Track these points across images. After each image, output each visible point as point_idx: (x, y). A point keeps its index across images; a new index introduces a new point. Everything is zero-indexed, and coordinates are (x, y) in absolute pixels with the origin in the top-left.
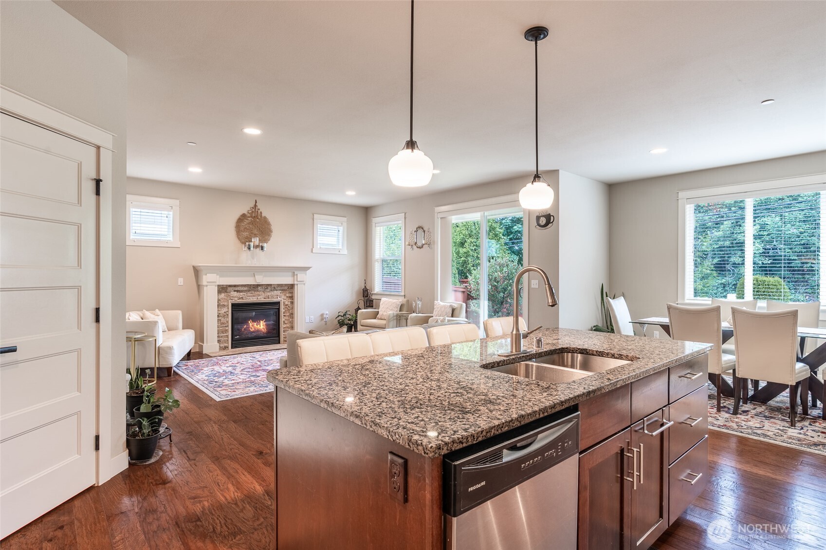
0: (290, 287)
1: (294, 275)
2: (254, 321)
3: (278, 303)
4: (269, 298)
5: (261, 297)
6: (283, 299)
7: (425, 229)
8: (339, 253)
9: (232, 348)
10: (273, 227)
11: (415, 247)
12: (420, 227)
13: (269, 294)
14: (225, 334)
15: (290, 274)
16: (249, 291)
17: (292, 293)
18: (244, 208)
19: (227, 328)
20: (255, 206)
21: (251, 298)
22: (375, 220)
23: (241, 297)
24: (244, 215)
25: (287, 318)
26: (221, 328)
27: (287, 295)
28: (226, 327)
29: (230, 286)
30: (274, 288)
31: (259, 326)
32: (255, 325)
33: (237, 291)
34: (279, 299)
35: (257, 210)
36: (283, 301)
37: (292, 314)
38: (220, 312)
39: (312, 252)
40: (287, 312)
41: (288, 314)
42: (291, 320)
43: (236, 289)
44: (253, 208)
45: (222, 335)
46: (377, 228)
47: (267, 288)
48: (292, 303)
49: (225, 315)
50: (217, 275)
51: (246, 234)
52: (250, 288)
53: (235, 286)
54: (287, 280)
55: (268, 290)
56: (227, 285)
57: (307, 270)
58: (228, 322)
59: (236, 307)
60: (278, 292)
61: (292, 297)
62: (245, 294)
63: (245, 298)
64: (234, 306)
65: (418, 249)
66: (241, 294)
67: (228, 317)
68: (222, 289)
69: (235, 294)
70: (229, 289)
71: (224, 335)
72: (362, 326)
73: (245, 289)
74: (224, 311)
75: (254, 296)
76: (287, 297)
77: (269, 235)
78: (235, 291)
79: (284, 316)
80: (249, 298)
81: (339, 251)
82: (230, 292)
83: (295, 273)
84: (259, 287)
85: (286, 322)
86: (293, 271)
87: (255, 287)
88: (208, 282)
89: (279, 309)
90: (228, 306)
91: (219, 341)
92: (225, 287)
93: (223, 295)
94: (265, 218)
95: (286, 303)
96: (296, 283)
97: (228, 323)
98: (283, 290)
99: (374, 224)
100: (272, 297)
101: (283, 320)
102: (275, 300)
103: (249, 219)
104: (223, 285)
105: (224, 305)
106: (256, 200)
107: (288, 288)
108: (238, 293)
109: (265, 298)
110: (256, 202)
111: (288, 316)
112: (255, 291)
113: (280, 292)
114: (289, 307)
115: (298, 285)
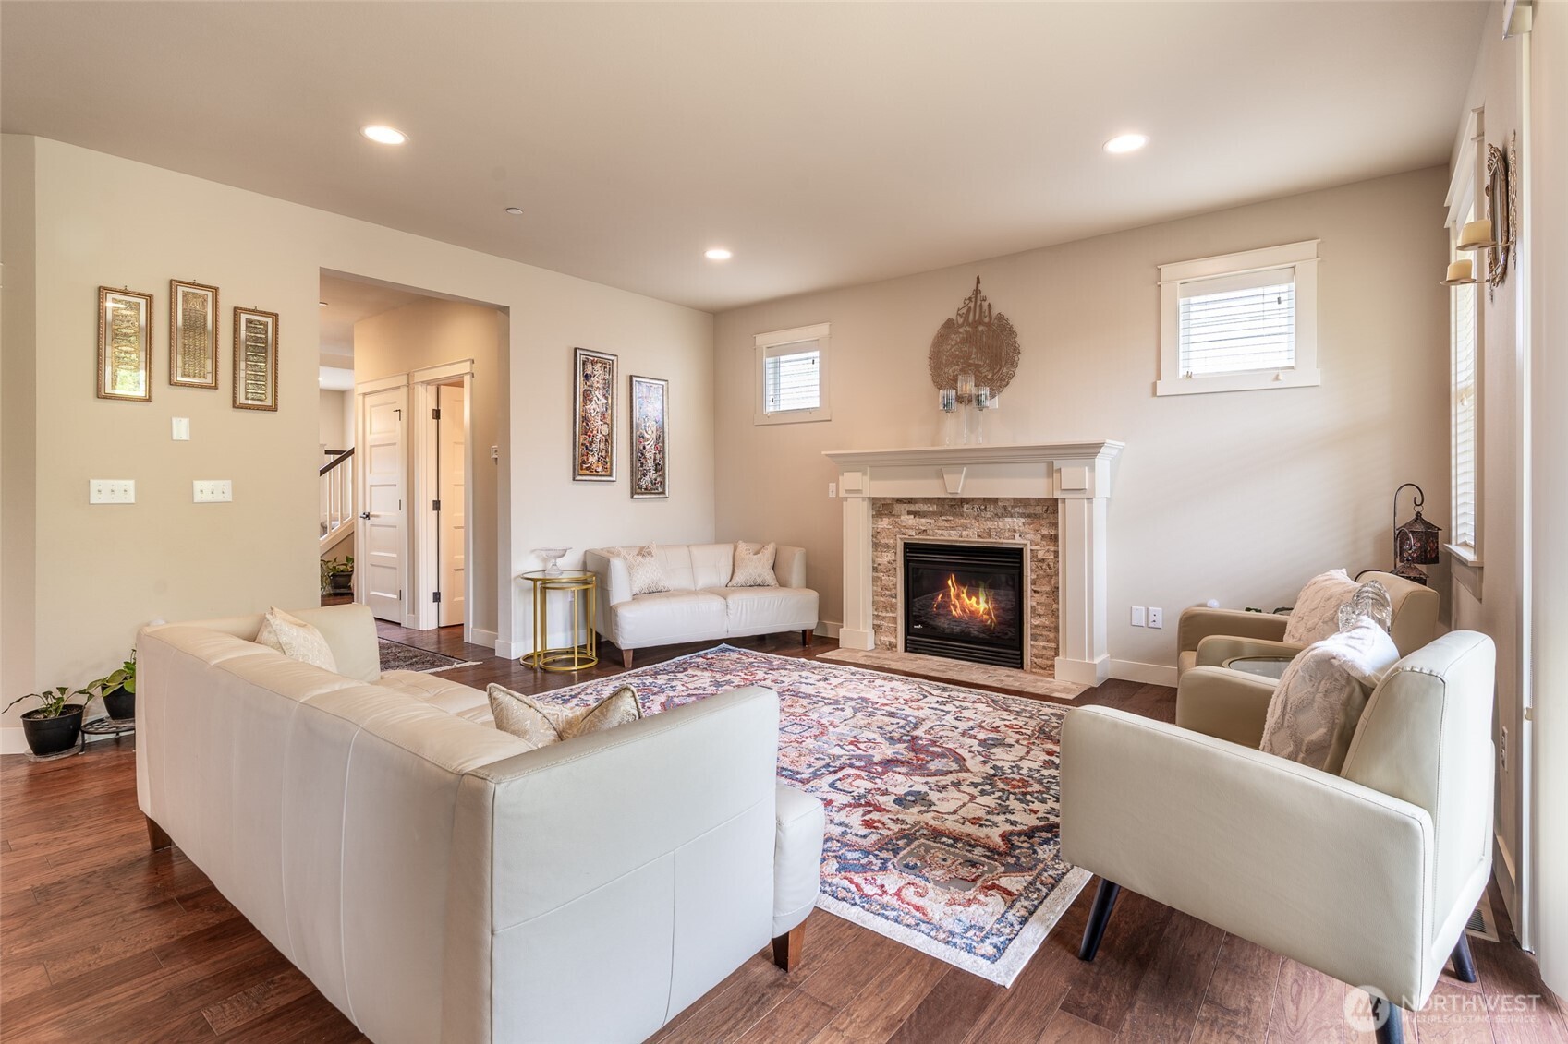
0: (1051, 509)
1: (1051, 471)
3: (1017, 554)
4: (990, 536)
5: (971, 531)
6: (1032, 542)
8: (1277, 385)
9: (906, 651)
10: (1022, 340)
13: (989, 524)
14: (891, 615)
15: (1043, 466)
16: (941, 514)
17: (1053, 525)
18: (948, 305)
19: (894, 600)
20: (977, 291)
21: (945, 533)
23: (924, 528)
24: (949, 325)
25: (1043, 599)
26: (882, 599)
27: (1045, 531)
28: (891, 596)
29: (900, 501)
30: (1006, 508)
31: (975, 604)
32: (965, 600)
33: (915, 514)
34: (1017, 541)
35: (979, 302)
36: (1030, 548)
37: (1058, 589)
38: (879, 561)
39: (1154, 394)
40: (1044, 581)
41: (1047, 588)
42: (1054, 606)
43: (913, 508)
44: (970, 299)
45: (884, 614)
47: (985, 509)
48: (1057, 555)
49: (890, 570)
50: (865, 474)
51: (950, 371)
52: (943, 506)
53: (910, 501)
54: (1034, 487)
55: (988, 515)
56: (893, 499)
58: (895, 585)
59: (913, 551)
60: (1017, 522)
61: (1054, 539)
62: (933, 521)
63: (931, 533)
64: (909, 548)
66: (923, 520)
67: (895, 575)
68: (882, 508)
69: (910, 520)
70: (899, 508)
71: (888, 615)
73: (932, 508)
74: (887, 559)
75: (952, 528)
76: (1043, 536)
77: (1013, 363)
78: (909, 513)
79: (1035, 591)
80: (940, 532)
81: (1277, 378)
82: (899, 516)
83: (1057, 464)
84: (965, 506)
85: (1040, 610)
86: (1049, 457)
87: (953, 506)
88: (847, 491)
89: (1020, 571)
90: (895, 547)
91: (877, 628)
92: (889, 502)
93: (884, 523)
94: (1001, 317)
95: (1041, 555)
96: (1057, 495)
97: (895, 588)
98: (1029, 516)
100: (1000, 532)
101: (1033, 603)
102: (1006, 542)
103: (961, 330)
104: (884, 499)
105: (888, 546)
106: (978, 278)
107: (1047, 511)
108: (917, 519)
109: (979, 536)
110: (978, 282)
111: (1047, 593)
112: (955, 515)
113: (1023, 520)
114: (1050, 568)
115: (1067, 500)
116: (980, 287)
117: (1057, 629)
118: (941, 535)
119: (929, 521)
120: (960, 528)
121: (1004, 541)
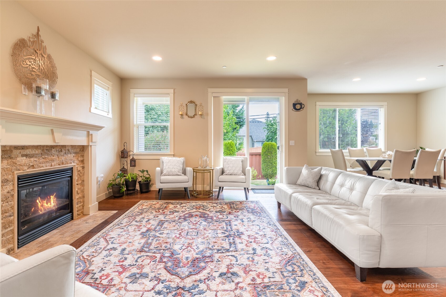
0: (81, 150)
1: (89, 135)
2: (43, 199)
3: (72, 170)
4: (63, 164)
5: (55, 163)
6: (76, 164)
7: (197, 103)
8: (107, 116)
9: (19, 248)
11: (185, 117)
12: (191, 102)
13: (63, 158)
15: (85, 133)
16: (42, 155)
17: (83, 156)
20: (38, 33)
21: (44, 165)
22: (133, 91)
23: (31, 164)
24: (23, 41)
25: (79, 186)
27: (79, 159)
29: (16, 147)
30: (68, 150)
31: (49, 204)
32: (45, 204)
33: (26, 156)
34: (72, 164)
35: (39, 41)
36: (76, 166)
37: (83, 181)
38: (4, 192)
39: (90, 111)
40: (79, 179)
41: (80, 182)
42: (82, 188)
43: (25, 152)
44: (35, 36)
46: (135, 98)
47: (61, 151)
48: (83, 168)
49: (9, 197)
52: (43, 150)
53: (23, 147)
54: (81, 140)
55: (62, 153)
56: (11, 146)
57: (98, 130)
59: (24, 180)
60: (72, 156)
61: (82, 161)
62: (37, 160)
63: (36, 166)
64: (21, 178)
65: (190, 119)
66: (32, 159)
67: (12, 200)
68: (7, 153)
69: (23, 160)
70: (15, 152)
72: (161, 183)
73: (38, 152)
75: (46, 162)
76: (79, 161)
78: (22, 156)
79: (77, 185)
80: (41, 165)
82: (16, 158)
83: (90, 133)
84: (53, 150)
85: (79, 192)
86: (88, 129)
87: (47, 150)
89: (71, 177)
90: (13, 180)
92: (9, 148)
93: (7, 163)
94: (49, 56)
95: (78, 169)
96: (91, 144)
97: (13, 209)
98: (75, 153)
99: (132, 95)
100: (66, 162)
101: (76, 189)
102: (69, 166)
106: (38, 27)
107: (80, 150)
108: (28, 159)
109: (59, 165)
110: (38, 30)
111: (80, 184)
112: (48, 155)
113: (74, 155)
114: (81, 173)
115: (92, 146)
116: (40, 33)
117: (84, 197)
118: (43, 167)
119: (35, 159)
120: (51, 162)
121: (69, 165)
